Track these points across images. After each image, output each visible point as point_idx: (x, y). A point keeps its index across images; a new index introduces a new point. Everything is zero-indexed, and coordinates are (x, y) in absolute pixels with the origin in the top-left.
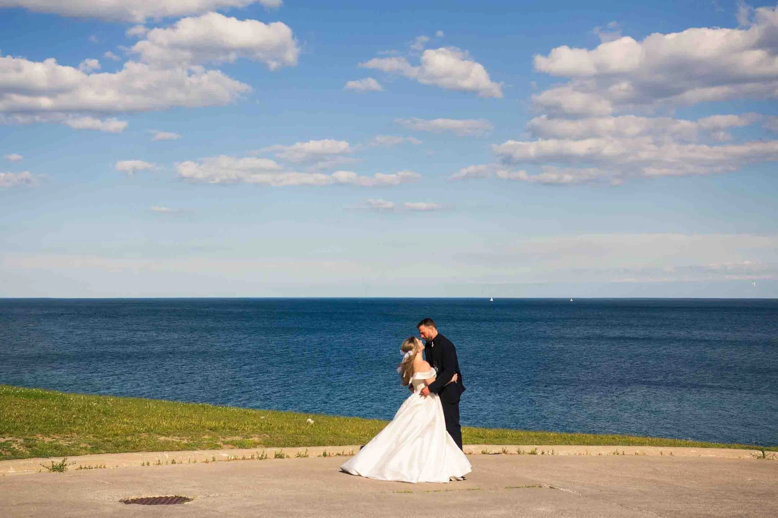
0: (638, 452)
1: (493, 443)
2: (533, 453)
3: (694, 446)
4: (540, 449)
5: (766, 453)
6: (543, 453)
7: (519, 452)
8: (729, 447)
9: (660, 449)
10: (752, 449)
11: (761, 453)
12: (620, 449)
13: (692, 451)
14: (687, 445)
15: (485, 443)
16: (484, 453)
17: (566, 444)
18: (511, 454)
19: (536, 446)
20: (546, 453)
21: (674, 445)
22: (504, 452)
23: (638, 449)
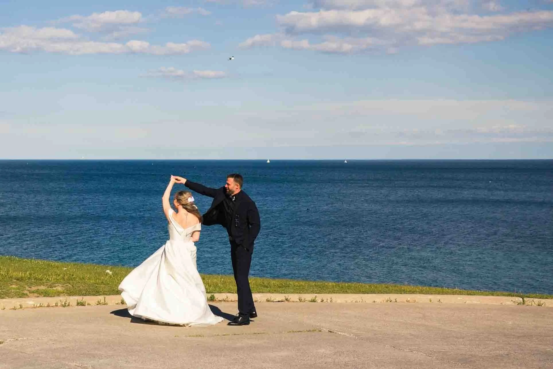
0: (409, 299)
1: (278, 292)
2: (314, 301)
3: (460, 294)
4: (319, 297)
5: (525, 299)
6: (322, 301)
7: (300, 300)
8: (493, 295)
9: (430, 297)
10: (513, 296)
11: (521, 299)
12: (393, 297)
13: (459, 298)
14: (454, 293)
15: (269, 292)
16: (268, 301)
17: (344, 292)
18: (293, 302)
19: (316, 295)
20: (325, 301)
21: (443, 293)
22: (287, 300)
23: (409, 297)
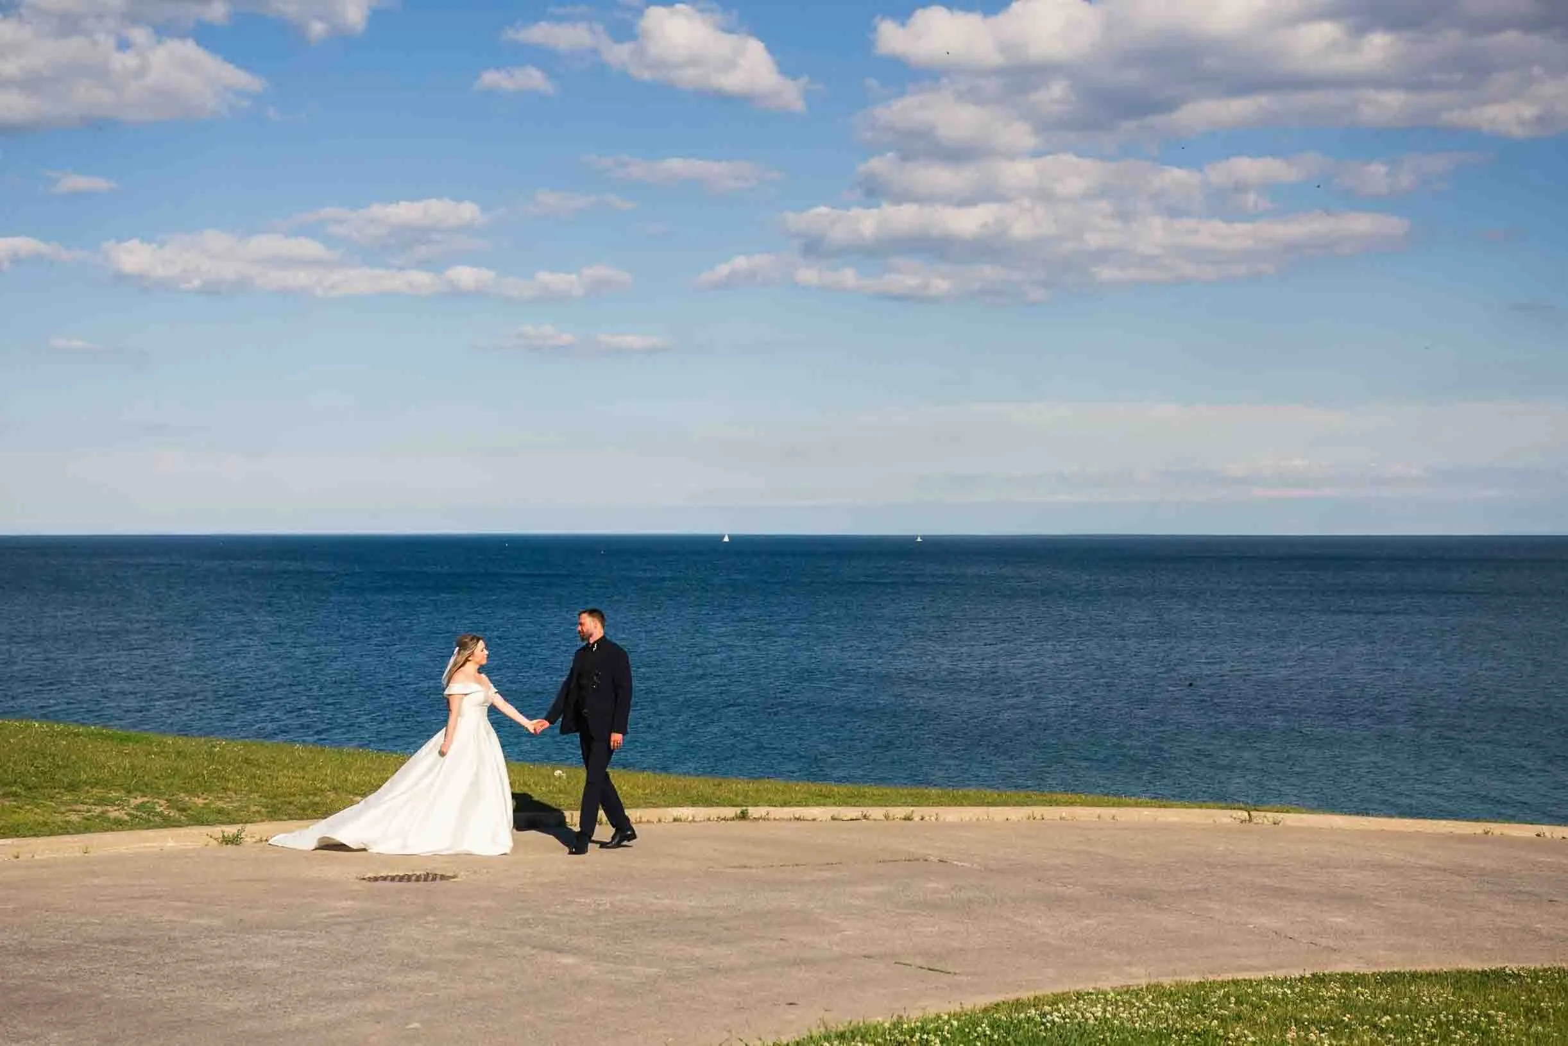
0: (1064, 815)
1: (847, 804)
2: (908, 818)
3: (1147, 805)
4: (918, 812)
5: (1253, 813)
6: (922, 819)
7: (887, 817)
8: (1201, 807)
9: (1098, 810)
10: (1234, 809)
11: (1246, 814)
12: (1038, 811)
13: (1146, 813)
14: (1137, 805)
15: (835, 804)
16: (833, 819)
17: (956, 805)
18: (875, 820)
19: (912, 808)
20: (927, 818)
21: (1120, 805)
22: (865, 817)
23: (1064, 811)
